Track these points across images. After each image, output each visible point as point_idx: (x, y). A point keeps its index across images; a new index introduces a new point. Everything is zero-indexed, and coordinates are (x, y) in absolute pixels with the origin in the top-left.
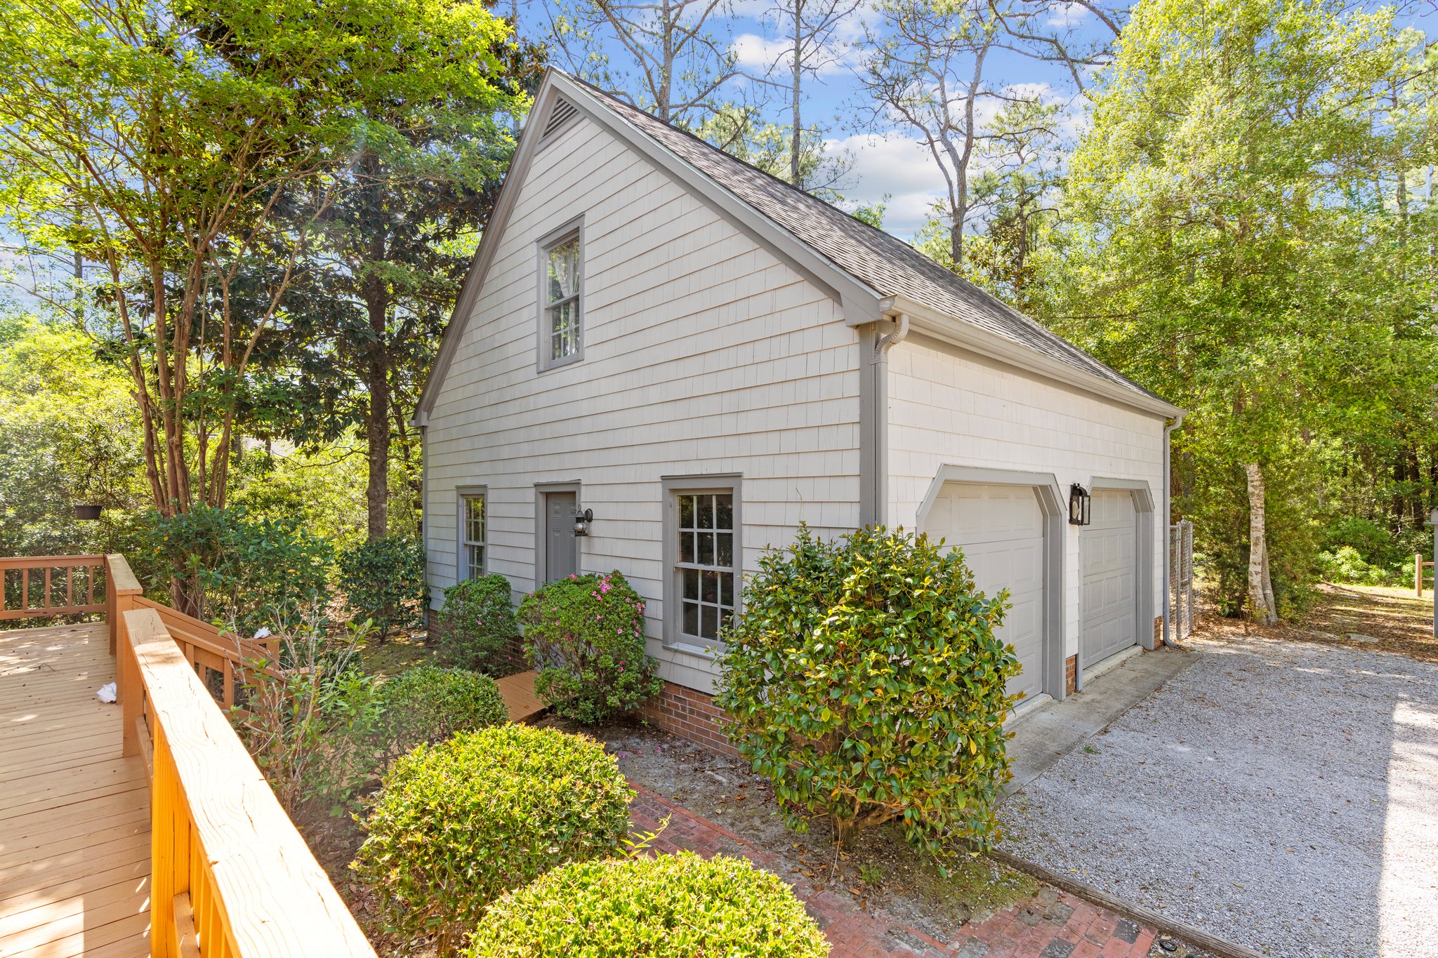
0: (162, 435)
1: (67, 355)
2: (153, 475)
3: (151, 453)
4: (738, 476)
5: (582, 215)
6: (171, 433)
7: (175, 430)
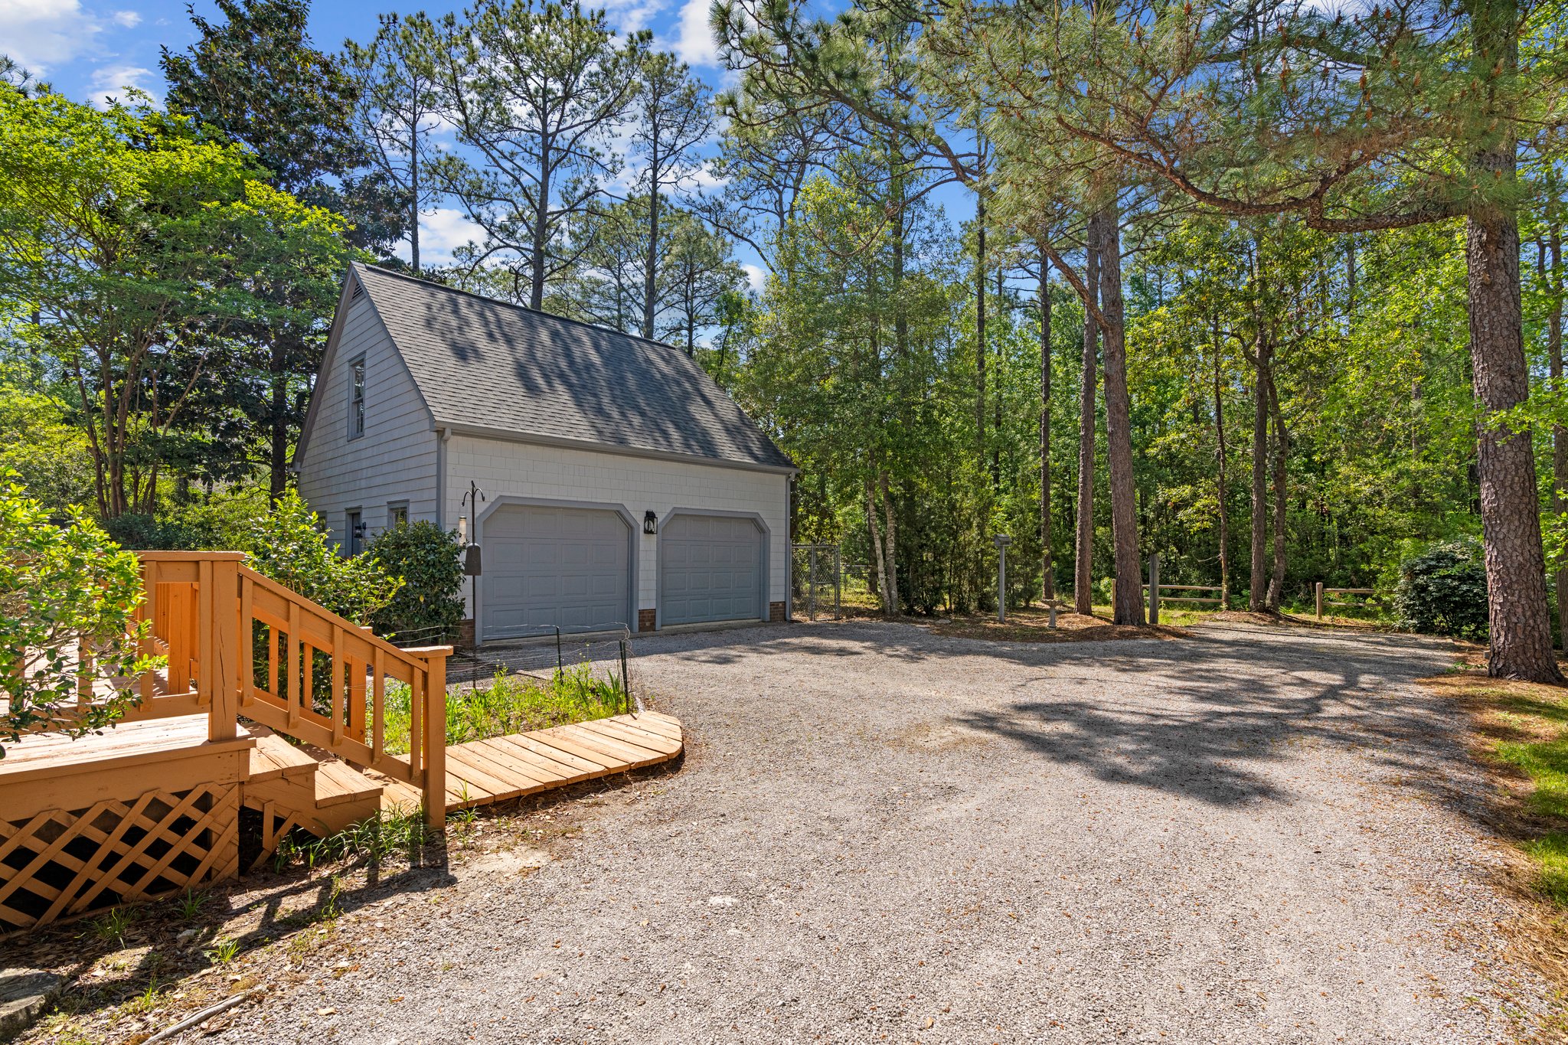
0: (108, 475)
1: (35, 413)
2: (101, 502)
3: (100, 488)
4: (407, 501)
5: (364, 352)
6: (114, 475)
7: (118, 472)
